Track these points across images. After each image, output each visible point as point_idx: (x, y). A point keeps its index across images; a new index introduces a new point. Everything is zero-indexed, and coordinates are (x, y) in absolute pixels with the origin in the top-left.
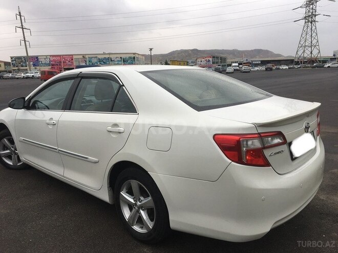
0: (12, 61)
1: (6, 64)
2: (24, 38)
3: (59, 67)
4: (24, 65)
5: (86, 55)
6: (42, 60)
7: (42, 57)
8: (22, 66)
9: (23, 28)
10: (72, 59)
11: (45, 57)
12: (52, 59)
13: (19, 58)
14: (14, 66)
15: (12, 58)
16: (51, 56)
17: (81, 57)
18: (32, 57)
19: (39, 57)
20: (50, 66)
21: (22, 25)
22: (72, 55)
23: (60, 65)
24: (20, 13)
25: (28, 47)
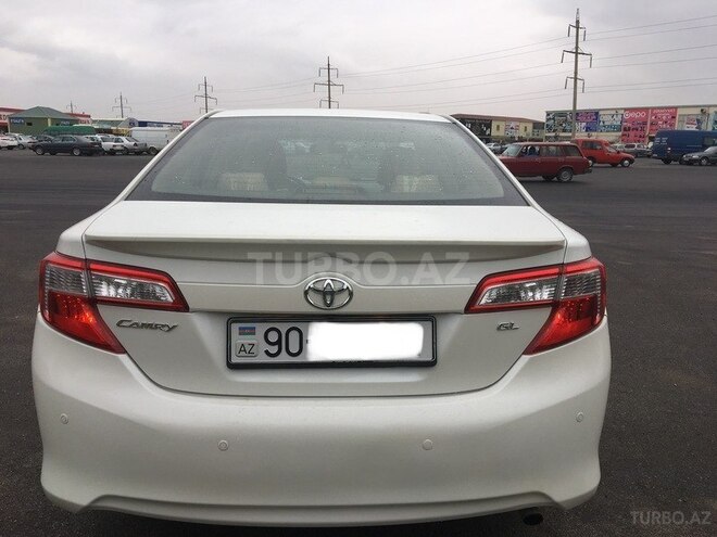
0: (548, 120)
1: (537, 125)
2: (576, 73)
3: (638, 133)
4: (568, 128)
5: (710, 106)
6: (606, 119)
7: (608, 112)
8: (564, 131)
9: (577, 53)
10: (674, 117)
11: (614, 112)
12: (627, 116)
13: (562, 114)
14: (549, 130)
15: (548, 115)
16: (626, 110)
17: (698, 111)
18: (587, 113)
19: (601, 113)
20: (619, 130)
21: (577, 48)
22: (676, 108)
23: (642, 129)
24: (578, 22)
25: (579, 90)
